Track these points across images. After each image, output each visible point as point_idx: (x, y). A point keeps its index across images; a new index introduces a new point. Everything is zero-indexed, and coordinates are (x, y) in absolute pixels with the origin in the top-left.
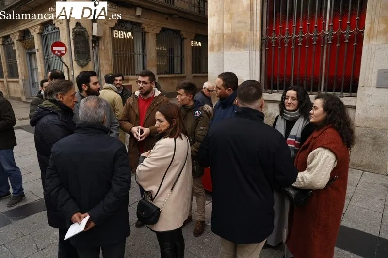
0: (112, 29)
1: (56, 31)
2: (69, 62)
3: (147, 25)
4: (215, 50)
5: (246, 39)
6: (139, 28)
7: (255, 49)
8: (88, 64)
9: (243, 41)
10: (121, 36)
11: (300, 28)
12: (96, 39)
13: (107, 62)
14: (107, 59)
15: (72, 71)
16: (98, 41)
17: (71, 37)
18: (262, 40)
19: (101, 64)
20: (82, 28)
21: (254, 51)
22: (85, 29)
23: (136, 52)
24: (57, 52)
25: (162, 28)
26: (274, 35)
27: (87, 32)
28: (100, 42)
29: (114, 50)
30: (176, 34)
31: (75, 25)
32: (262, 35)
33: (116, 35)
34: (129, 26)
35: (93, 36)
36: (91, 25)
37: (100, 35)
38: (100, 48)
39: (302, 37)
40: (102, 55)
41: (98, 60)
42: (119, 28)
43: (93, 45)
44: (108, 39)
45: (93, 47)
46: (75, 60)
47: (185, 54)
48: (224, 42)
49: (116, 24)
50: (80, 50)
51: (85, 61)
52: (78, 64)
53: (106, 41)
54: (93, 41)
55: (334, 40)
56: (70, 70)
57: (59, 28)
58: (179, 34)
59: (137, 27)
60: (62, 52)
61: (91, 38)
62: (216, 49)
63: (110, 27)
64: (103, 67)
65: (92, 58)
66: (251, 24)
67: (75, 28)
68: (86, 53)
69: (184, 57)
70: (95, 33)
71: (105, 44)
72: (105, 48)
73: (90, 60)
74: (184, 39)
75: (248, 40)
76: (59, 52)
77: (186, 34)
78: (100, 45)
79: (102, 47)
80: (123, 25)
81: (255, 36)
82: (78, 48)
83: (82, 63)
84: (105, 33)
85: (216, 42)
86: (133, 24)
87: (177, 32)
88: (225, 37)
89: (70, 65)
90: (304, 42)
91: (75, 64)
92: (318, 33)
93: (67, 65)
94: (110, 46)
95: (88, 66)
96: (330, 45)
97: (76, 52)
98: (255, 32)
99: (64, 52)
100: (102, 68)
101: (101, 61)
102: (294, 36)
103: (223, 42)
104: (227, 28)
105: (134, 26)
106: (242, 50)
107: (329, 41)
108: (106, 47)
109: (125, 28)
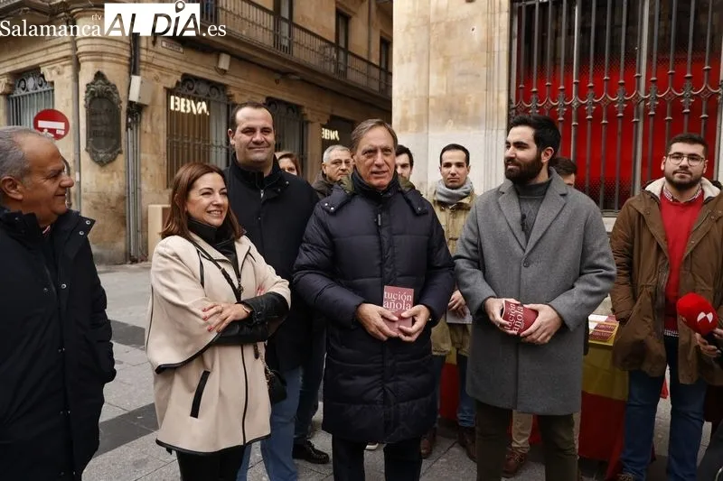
0: (170, 92)
1: (46, 89)
2: (72, 154)
3: (238, 89)
4: (410, 130)
5: (476, 106)
6: (222, 96)
7: (496, 128)
8: (114, 159)
9: (471, 110)
10: (186, 108)
11: (590, 87)
12: (136, 110)
13: (155, 158)
14: (156, 153)
15: (77, 174)
16: (140, 113)
17: (82, 102)
18: (509, 109)
19: (143, 162)
20: (108, 84)
21: (494, 131)
22: (114, 87)
23: (214, 143)
24: (46, 130)
25: (268, 98)
26: (534, 101)
27: (117, 93)
28: (144, 116)
29: (170, 135)
30: (294, 111)
31: (93, 76)
32: (510, 101)
33: (176, 106)
34: (203, 89)
35: (131, 103)
36: (127, 80)
37: (146, 101)
38: (143, 127)
39: (594, 104)
40: (146, 143)
41: (136, 152)
42: (183, 91)
43: (130, 120)
44: (160, 112)
45: (128, 126)
46: (87, 150)
47: (309, 153)
48: (431, 112)
49: (178, 83)
50: (99, 129)
51: (111, 152)
52: (93, 158)
53: (155, 115)
54: (129, 113)
55: (661, 110)
56: (72, 171)
57: (52, 83)
58: (298, 113)
59: (219, 92)
60: (58, 132)
61: (124, 106)
62: (412, 126)
63: (165, 88)
64: (147, 169)
65: (123, 148)
66: (489, 78)
67: (92, 83)
68: (112, 137)
69: (306, 158)
70: (134, 97)
71: (154, 120)
72: (152, 128)
73: (120, 152)
74: (308, 122)
75: (482, 110)
76: (52, 131)
77: (312, 114)
78: (143, 122)
79: (146, 124)
80: (191, 86)
81: (496, 102)
82: (96, 125)
83: (101, 156)
84: (154, 100)
85: (412, 113)
86: (212, 87)
87: (296, 109)
88: (432, 102)
89: (74, 161)
90: (597, 115)
91: (85, 157)
92: (628, 96)
93: (68, 161)
94: (162, 126)
95: (115, 163)
96: (651, 119)
97: (91, 133)
98: (496, 93)
99: (63, 133)
100: (143, 170)
101: (142, 155)
102: (575, 101)
103: (428, 115)
104: (437, 86)
105: (214, 90)
106: (469, 128)
107: (649, 111)
108: (154, 129)
109: (196, 93)
